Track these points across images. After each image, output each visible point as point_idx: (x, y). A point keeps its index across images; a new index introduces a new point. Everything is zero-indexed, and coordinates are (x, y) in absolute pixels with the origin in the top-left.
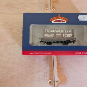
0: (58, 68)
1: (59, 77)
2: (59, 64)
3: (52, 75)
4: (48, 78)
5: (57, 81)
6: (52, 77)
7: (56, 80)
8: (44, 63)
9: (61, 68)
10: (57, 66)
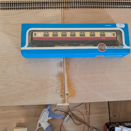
0: (68, 83)
1: (69, 91)
2: (69, 80)
3: (63, 89)
4: (59, 91)
5: (67, 95)
6: (63, 90)
7: (66, 93)
8: (56, 79)
9: (70, 83)
10: (68, 81)
